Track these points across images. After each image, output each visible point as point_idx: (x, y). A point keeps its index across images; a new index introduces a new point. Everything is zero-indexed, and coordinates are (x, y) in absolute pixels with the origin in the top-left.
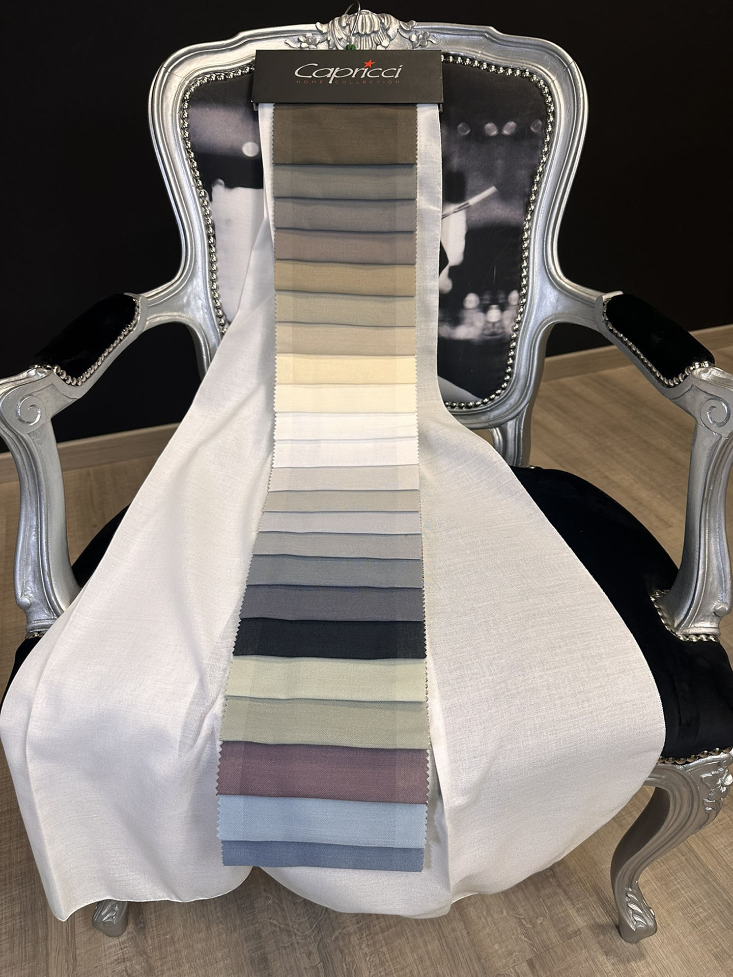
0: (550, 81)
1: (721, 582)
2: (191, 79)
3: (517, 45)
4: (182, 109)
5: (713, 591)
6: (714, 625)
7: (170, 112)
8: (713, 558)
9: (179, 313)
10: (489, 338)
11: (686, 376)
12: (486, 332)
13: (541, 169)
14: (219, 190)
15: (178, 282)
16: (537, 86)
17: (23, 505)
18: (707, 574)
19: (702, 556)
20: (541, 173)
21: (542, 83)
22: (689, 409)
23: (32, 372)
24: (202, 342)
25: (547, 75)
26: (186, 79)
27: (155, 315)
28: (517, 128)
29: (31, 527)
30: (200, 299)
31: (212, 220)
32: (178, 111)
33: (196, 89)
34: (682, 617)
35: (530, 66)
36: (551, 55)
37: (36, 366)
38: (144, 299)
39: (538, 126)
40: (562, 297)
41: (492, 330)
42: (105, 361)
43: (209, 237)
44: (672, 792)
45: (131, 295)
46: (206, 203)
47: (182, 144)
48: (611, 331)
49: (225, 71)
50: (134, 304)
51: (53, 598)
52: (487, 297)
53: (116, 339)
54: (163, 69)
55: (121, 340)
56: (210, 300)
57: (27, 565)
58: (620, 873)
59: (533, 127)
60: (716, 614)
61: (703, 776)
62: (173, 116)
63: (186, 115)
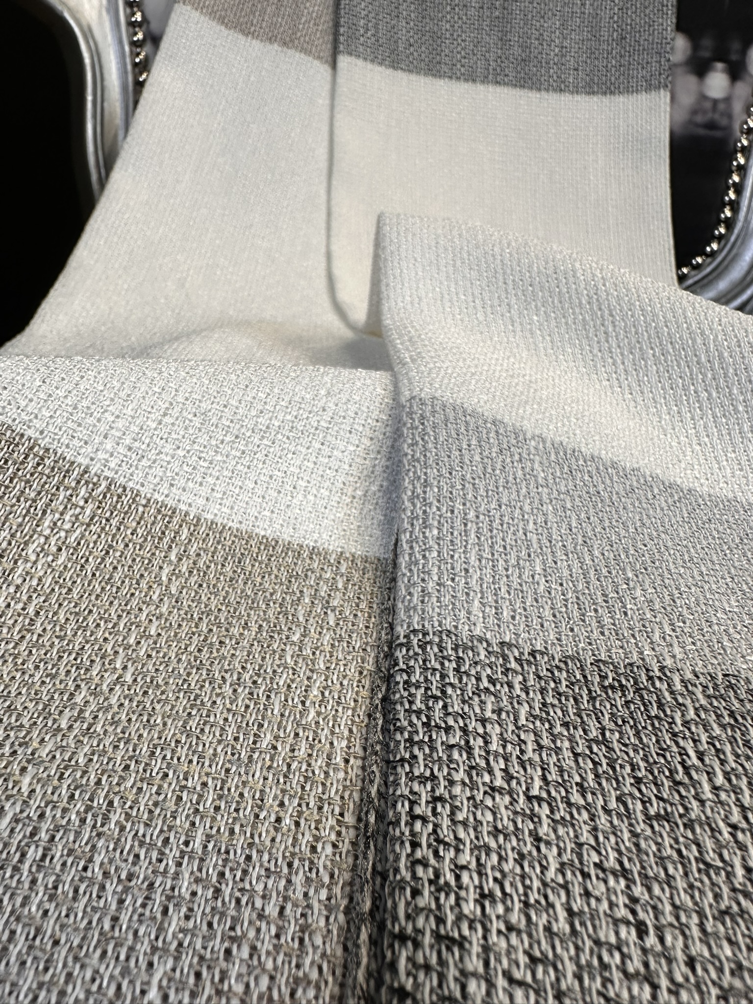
10: (702, 132)
12: (699, 119)
24: (87, 61)
41: (710, 115)
52: (707, 42)
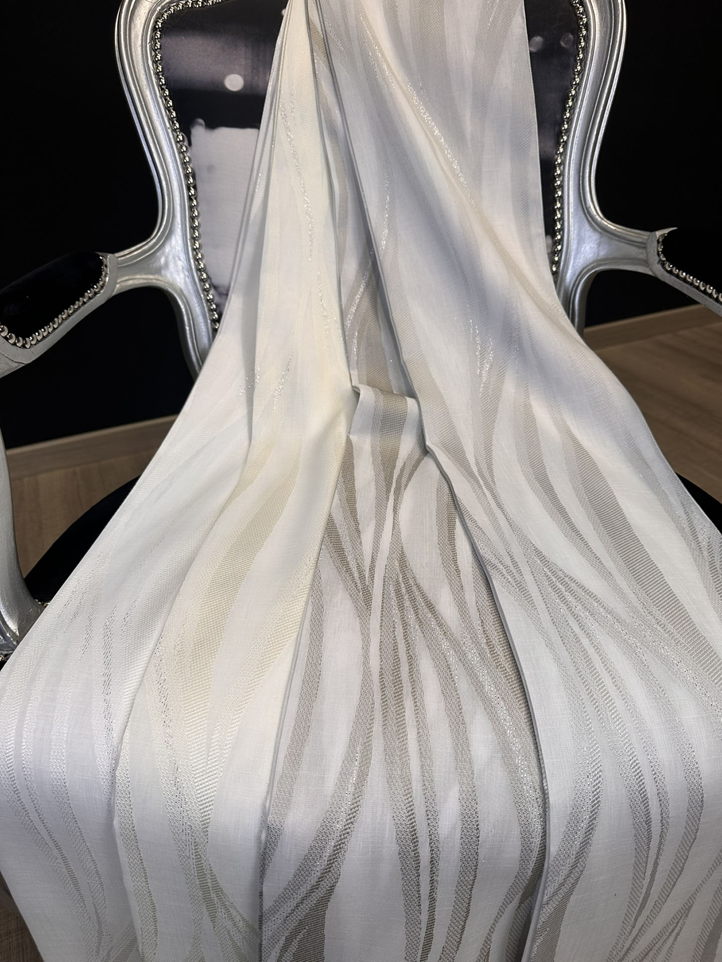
4: (153, 39)
7: (140, 42)
9: (157, 276)
13: (573, 92)
14: (199, 132)
15: (154, 240)
20: (575, 98)
24: (184, 310)
26: (158, 4)
27: (127, 278)
28: (544, 43)
30: (180, 260)
31: (191, 168)
32: (148, 41)
33: (170, 16)
38: (113, 259)
39: (569, 40)
40: (605, 240)
42: (63, 324)
43: (189, 189)
45: (99, 253)
46: (184, 149)
47: (154, 80)
48: (670, 272)
50: (101, 262)
53: (78, 300)
56: (192, 261)
59: (563, 41)
62: (143, 47)
63: (158, 45)
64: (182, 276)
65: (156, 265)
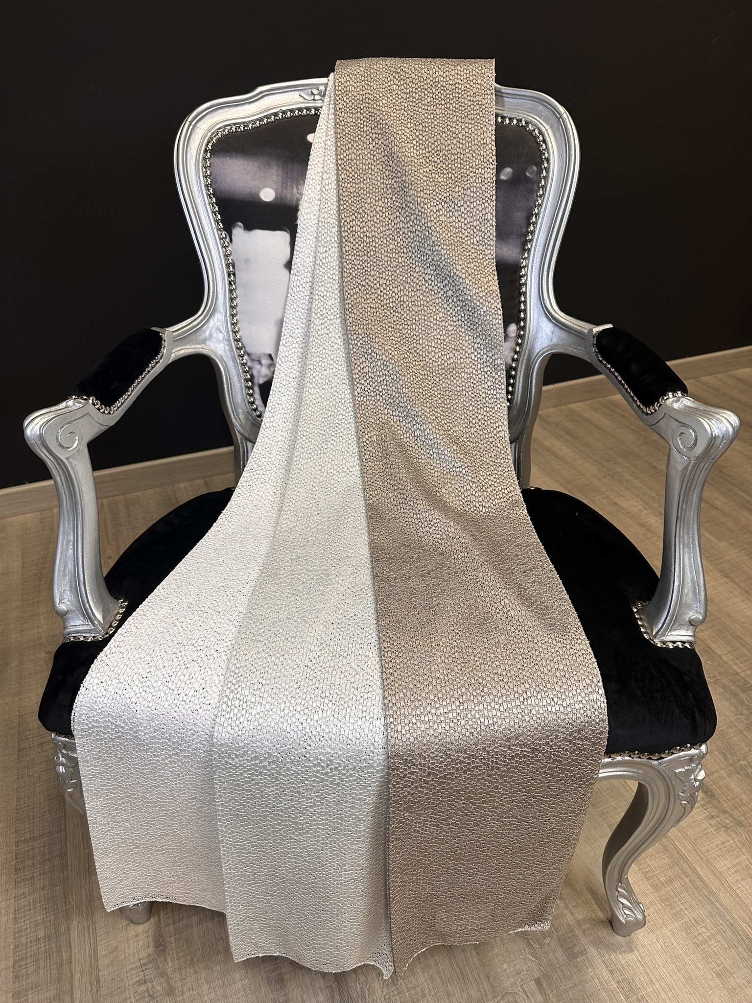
0: (544, 130)
1: (695, 594)
2: (213, 131)
3: (515, 96)
4: (204, 159)
5: (688, 602)
6: (690, 633)
7: (194, 162)
8: (687, 570)
9: (202, 346)
11: (660, 405)
13: (536, 211)
14: (239, 232)
15: (201, 318)
16: (532, 135)
17: (61, 522)
18: (682, 585)
19: (677, 569)
20: (536, 215)
21: (537, 131)
22: (663, 435)
23: (70, 402)
25: (541, 124)
26: (209, 131)
27: (180, 348)
28: (513, 173)
29: (68, 541)
30: (221, 332)
31: (232, 260)
32: (201, 160)
33: (218, 140)
34: (660, 626)
35: (525, 116)
36: (545, 106)
37: (74, 397)
38: (169, 333)
39: (533, 171)
40: (557, 330)
42: (134, 391)
43: (229, 276)
44: (650, 785)
45: (158, 329)
46: (226, 244)
47: (204, 191)
48: (600, 361)
49: (244, 123)
50: (161, 339)
51: (88, 606)
53: (145, 371)
54: (188, 123)
55: (149, 372)
56: (231, 333)
57: (64, 575)
58: (609, 867)
59: (529, 172)
60: (692, 623)
61: (677, 771)
62: (197, 166)
63: (208, 164)
64: (222, 345)
65: (203, 336)
